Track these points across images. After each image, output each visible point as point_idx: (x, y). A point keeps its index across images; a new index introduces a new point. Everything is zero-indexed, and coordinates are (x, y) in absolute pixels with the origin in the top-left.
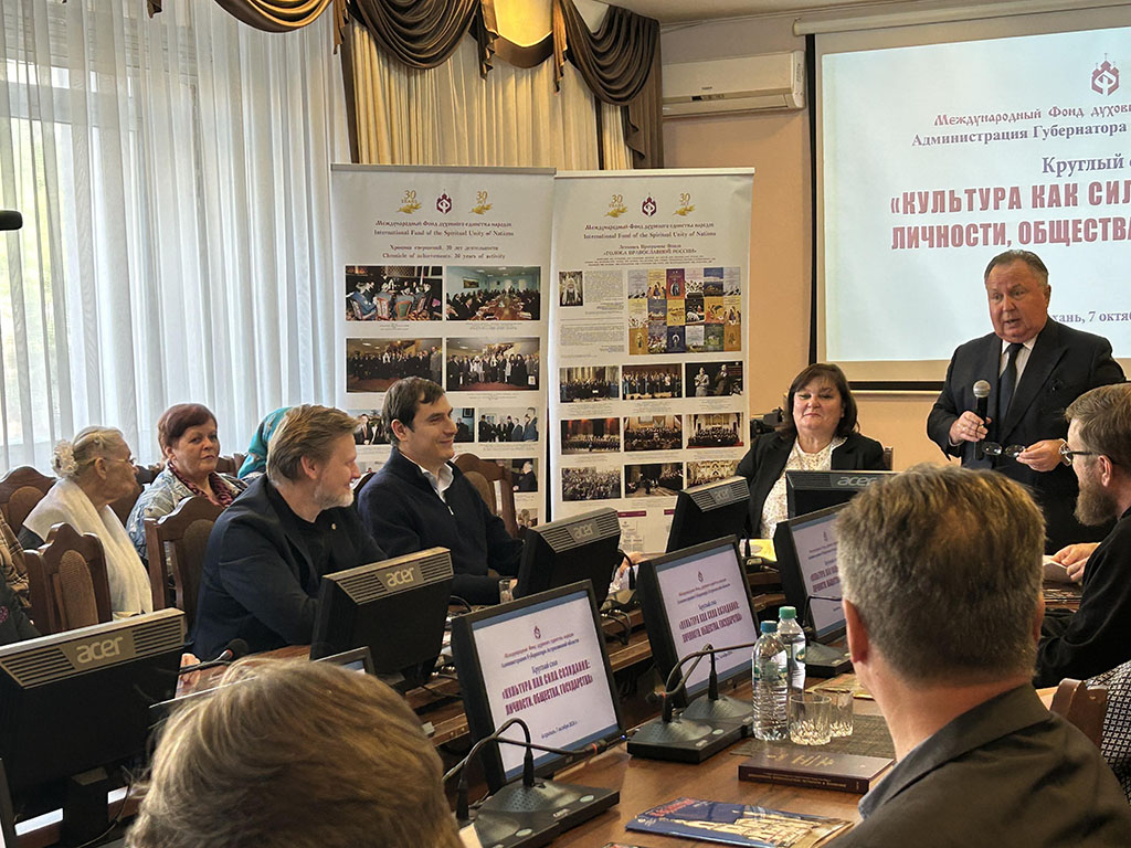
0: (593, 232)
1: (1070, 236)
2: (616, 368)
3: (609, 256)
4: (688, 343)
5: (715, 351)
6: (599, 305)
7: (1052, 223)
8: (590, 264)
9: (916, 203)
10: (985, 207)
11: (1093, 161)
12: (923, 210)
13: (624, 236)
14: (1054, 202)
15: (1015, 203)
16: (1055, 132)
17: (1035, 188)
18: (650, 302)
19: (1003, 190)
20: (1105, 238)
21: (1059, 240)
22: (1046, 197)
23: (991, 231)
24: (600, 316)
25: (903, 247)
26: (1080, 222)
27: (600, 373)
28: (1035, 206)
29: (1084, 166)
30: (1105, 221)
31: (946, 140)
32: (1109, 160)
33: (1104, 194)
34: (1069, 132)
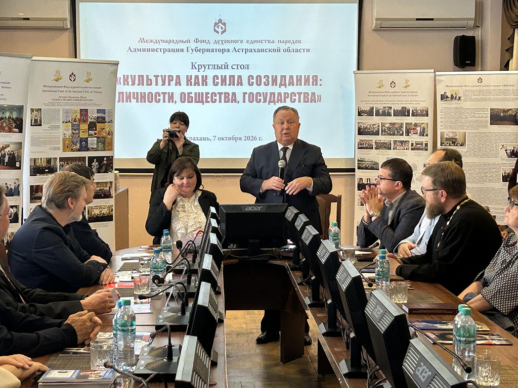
0: (47, 89)
1: (204, 100)
2: (56, 158)
3: (54, 101)
4: (89, 146)
5: (101, 151)
6: (49, 125)
7: (195, 93)
8: (45, 104)
9: (130, 80)
10: (164, 84)
11: (215, 65)
12: (133, 84)
13: (61, 91)
14: (197, 83)
15: (178, 83)
16: (197, 50)
17: (187, 76)
18: (73, 126)
19: (172, 77)
20: (220, 102)
21: (199, 102)
22: (193, 81)
23: (167, 96)
24: (50, 132)
25: (123, 101)
26: (208, 93)
27: (49, 161)
28: (187, 85)
29: (211, 67)
30: (220, 94)
31: (144, 50)
32: (222, 65)
33: (219, 81)
34: (204, 51)
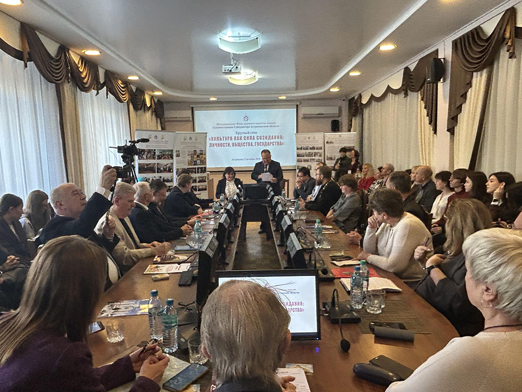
3: (184, 148)
4: (197, 164)
5: (202, 165)
6: (182, 156)
8: (181, 149)
9: (214, 139)
10: (226, 140)
11: (244, 133)
13: (186, 144)
14: (238, 139)
17: (234, 137)
19: (229, 137)
20: (247, 146)
23: (227, 144)
24: (183, 159)
25: (210, 147)
26: (242, 143)
28: (235, 140)
30: (247, 143)
31: (218, 128)
32: (247, 132)
33: (246, 138)
34: (240, 127)
